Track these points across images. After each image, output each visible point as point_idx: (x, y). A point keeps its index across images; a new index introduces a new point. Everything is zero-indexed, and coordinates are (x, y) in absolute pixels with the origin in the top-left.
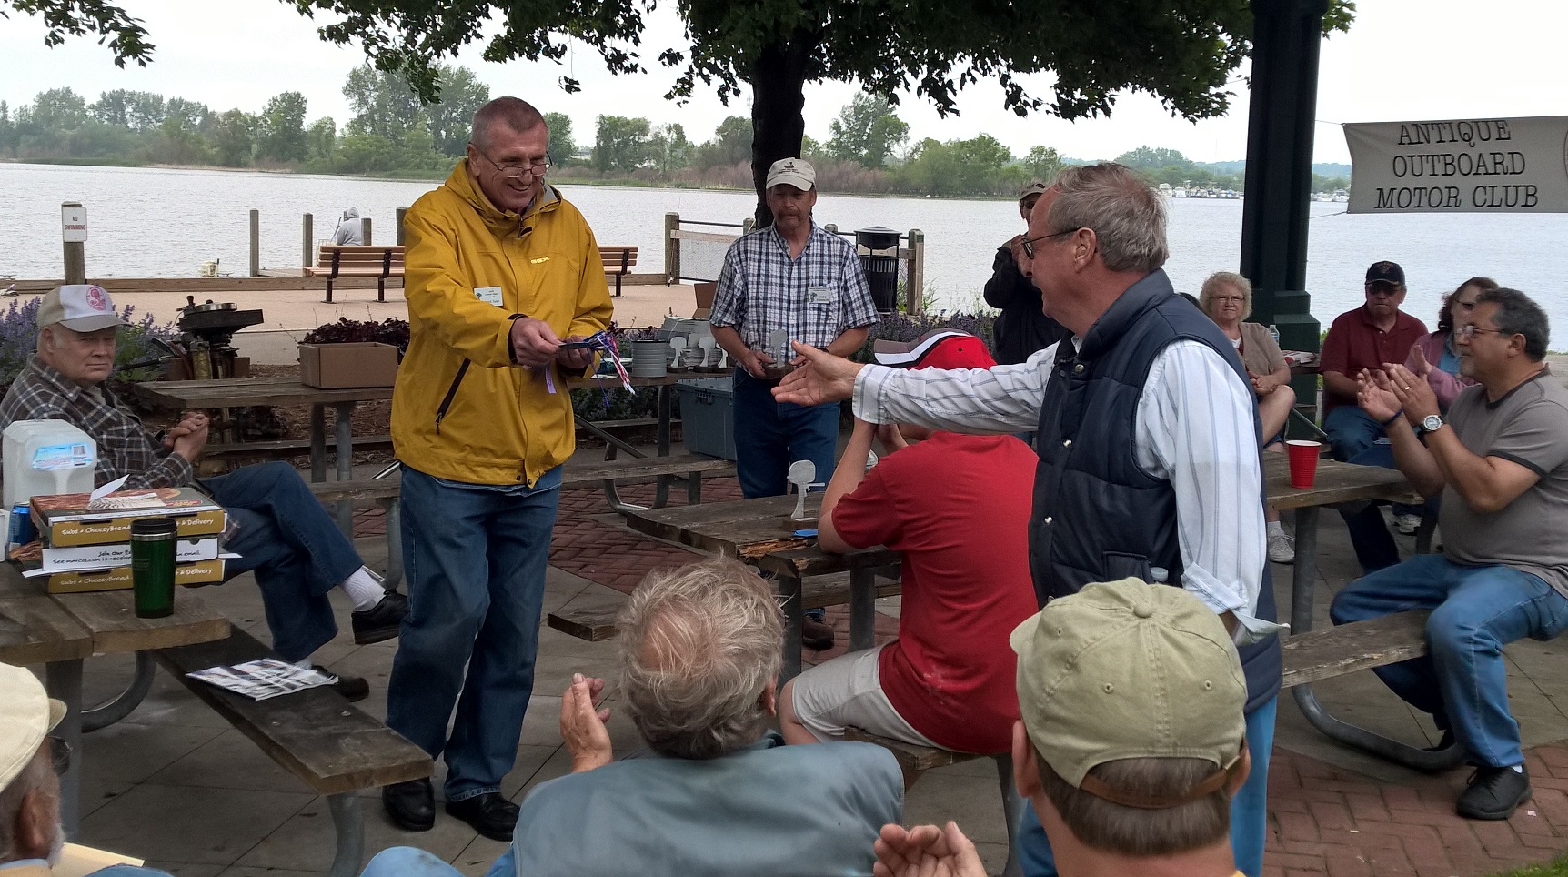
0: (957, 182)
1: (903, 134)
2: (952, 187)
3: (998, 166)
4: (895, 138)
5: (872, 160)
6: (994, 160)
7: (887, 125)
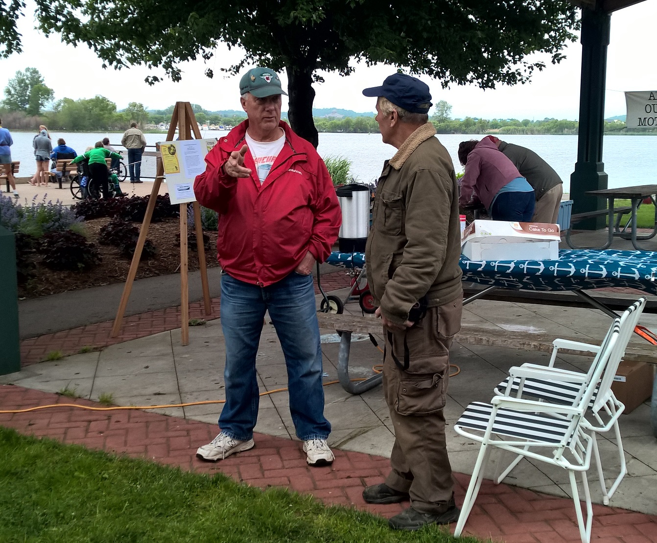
0: (87, 123)
1: (50, 95)
2: (85, 126)
3: (110, 113)
4: (45, 98)
5: (32, 111)
6: (107, 110)
7: (40, 90)
